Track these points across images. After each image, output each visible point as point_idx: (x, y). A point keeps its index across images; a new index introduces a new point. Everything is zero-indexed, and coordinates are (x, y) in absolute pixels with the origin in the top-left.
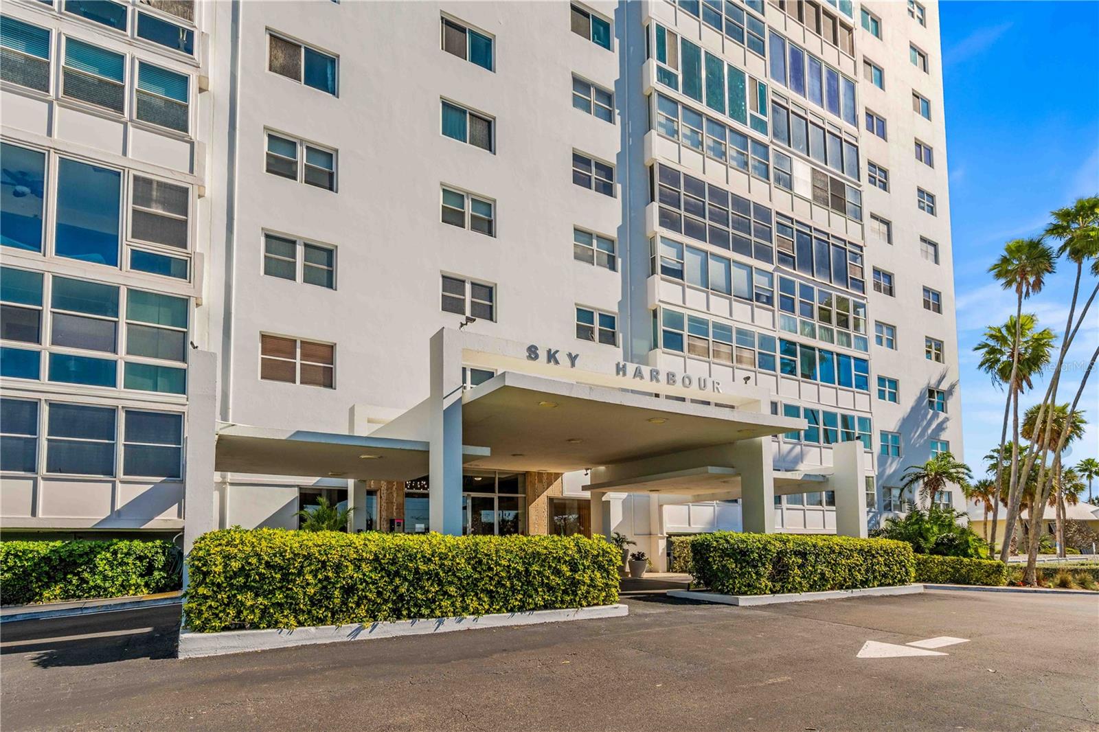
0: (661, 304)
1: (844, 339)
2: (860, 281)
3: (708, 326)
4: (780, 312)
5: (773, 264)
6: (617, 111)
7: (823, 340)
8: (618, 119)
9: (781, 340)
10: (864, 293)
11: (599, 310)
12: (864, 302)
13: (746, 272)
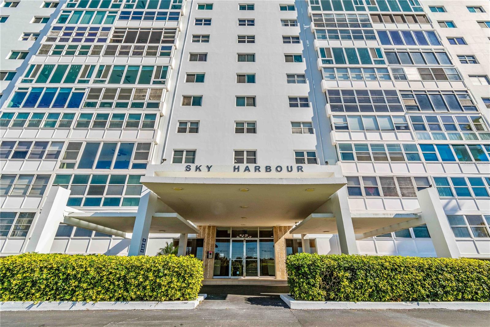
0: (337, 142)
1: (471, 136)
2: (473, 106)
3: (368, 146)
4: (415, 132)
5: (403, 111)
6: (307, 79)
7: (453, 140)
8: (308, 81)
9: (420, 145)
10: (477, 111)
11: (306, 150)
12: (480, 115)
13: (387, 119)
